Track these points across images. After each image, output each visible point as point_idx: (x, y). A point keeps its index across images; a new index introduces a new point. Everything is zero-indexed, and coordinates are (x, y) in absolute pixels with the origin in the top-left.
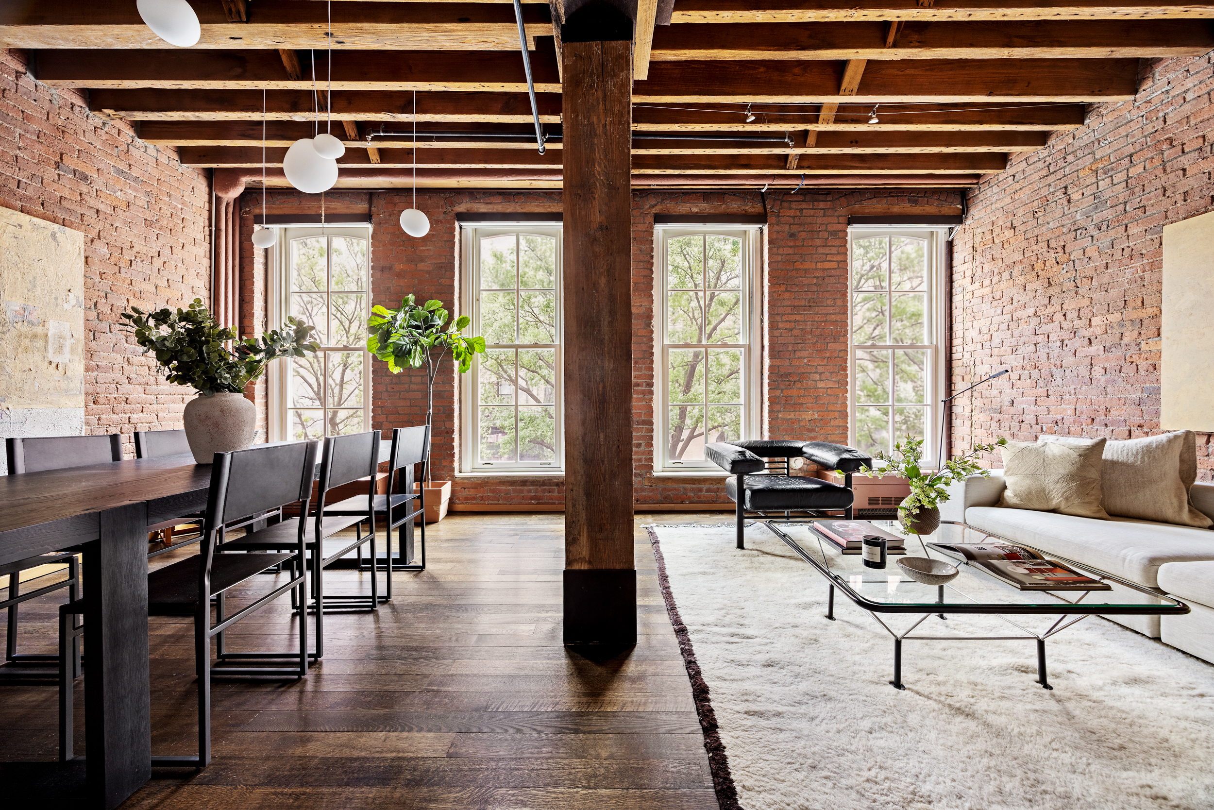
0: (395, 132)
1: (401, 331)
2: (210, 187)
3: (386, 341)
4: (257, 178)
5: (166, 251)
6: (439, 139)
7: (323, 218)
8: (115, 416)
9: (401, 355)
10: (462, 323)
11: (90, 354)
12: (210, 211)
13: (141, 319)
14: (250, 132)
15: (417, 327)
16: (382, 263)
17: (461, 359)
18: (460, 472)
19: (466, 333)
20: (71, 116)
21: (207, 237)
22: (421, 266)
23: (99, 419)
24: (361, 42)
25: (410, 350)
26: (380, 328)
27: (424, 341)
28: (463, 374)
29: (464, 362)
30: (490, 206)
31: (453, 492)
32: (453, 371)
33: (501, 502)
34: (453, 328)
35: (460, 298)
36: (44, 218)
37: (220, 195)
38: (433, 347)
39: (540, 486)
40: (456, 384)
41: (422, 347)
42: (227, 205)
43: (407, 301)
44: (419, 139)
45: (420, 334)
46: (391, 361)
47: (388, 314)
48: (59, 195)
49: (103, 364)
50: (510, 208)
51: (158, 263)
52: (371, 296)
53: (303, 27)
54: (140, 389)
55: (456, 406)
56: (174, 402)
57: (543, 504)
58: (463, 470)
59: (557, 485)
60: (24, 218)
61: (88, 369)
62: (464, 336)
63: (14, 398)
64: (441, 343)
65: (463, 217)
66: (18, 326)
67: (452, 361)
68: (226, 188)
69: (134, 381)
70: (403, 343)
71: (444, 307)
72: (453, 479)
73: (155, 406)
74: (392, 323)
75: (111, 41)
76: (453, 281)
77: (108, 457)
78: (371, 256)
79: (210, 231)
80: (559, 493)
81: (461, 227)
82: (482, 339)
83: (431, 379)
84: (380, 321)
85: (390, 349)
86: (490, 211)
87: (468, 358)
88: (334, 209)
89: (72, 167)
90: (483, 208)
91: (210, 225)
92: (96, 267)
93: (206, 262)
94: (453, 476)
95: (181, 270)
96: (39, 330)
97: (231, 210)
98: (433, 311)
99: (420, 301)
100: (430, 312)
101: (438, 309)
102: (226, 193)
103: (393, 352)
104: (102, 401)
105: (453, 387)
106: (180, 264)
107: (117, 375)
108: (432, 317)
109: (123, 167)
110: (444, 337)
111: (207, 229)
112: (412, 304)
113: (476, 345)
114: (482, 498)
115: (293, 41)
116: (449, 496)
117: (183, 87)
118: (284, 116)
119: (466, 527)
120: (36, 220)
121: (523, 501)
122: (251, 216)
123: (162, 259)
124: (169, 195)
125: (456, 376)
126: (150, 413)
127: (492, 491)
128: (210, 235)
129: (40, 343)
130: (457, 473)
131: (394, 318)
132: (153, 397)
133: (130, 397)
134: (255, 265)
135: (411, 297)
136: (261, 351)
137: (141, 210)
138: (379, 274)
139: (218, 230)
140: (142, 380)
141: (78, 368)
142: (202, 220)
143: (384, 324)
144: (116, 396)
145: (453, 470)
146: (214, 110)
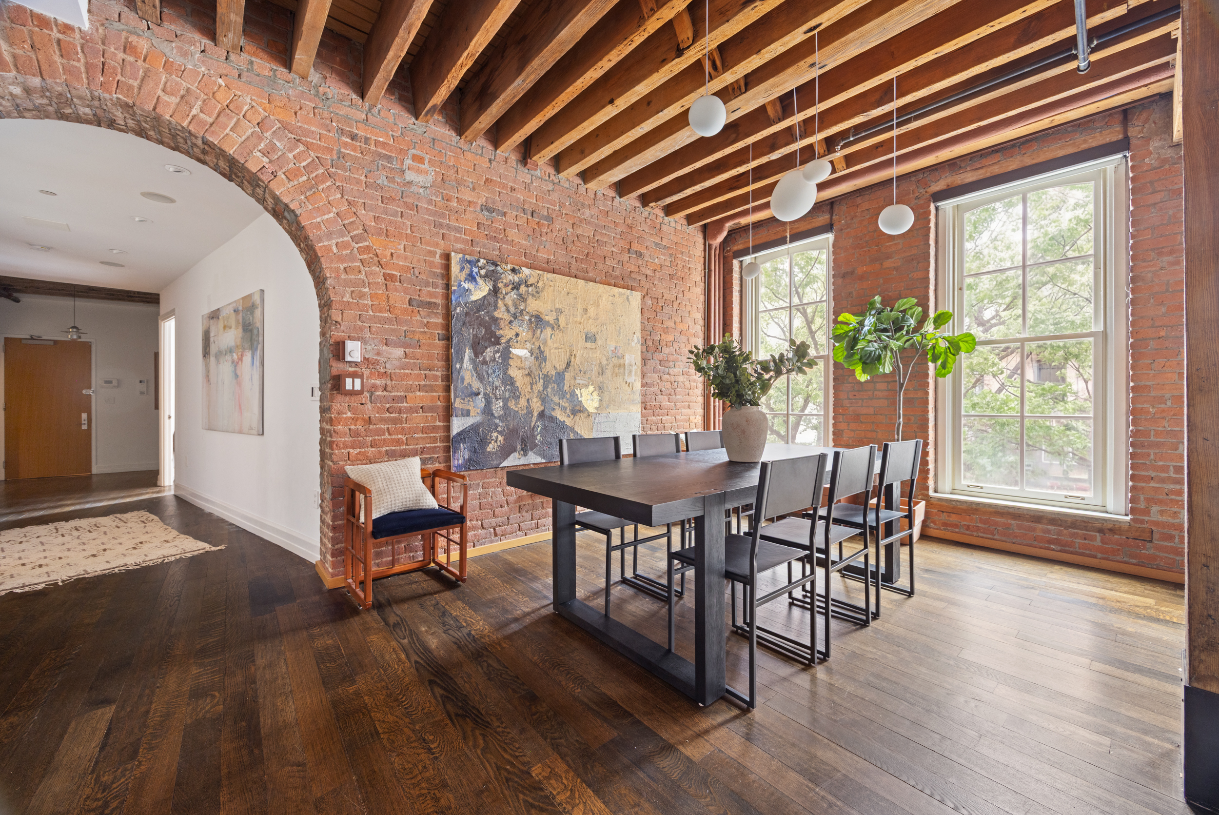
0: (865, 131)
1: (869, 337)
2: (705, 238)
3: (852, 348)
4: (736, 221)
5: (680, 295)
6: (917, 118)
7: (788, 239)
8: (654, 418)
9: (870, 361)
10: (939, 321)
11: (643, 375)
12: (705, 257)
13: (698, 353)
14: (736, 184)
15: (885, 330)
16: (843, 270)
17: (939, 362)
18: (936, 491)
19: (947, 331)
20: (635, 215)
21: (703, 278)
22: (888, 264)
23: (647, 420)
24: (844, 55)
25: (880, 356)
26: (847, 336)
27: (894, 345)
28: (940, 379)
29: (944, 366)
30: (981, 171)
31: (927, 513)
32: (927, 375)
33: (996, 537)
34: (929, 327)
35: (936, 290)
36: (623, 288)
37: (711, 242)
38: (902, 350)
39: (1067, 528)
40: (931, 390)
41: (892, 350)
42: (715, 249)
43: (872, 304)
44: (899, 125)
45: (888, 337)
46: (858, 369)
47: (853, 320)
48: (629, 270)
49: (649, 382)
50: (1013, 164)
51: (676, 305)
52: (832, 304)
53: (790, 71)
54: (666, 398)
55: (931, 415)
56: (684, 408)
57: (1071, 553)
58: (940, 488)
59: (1101, 531)
60: (616, 290)
61: (642, 386)
62: (946, 335)
63: (612, 406)
64: (912, 345)
65: (939, 196)
66: (613, 359)
67: (926, 363)
68: (715, 236)
69: (663, 393)
70: (872, 349)
71: (917, 304)
72: (927, 498)
73: (674, 411)
74: (858, 331)
75: (659, 153)
76: (928, 272)
77: (674, 449)
78: (832, 264)
79: (705, 273)
80: (1102, 541)
81: (937, 208)
82: (971, 335)
83: (901, 385)
84: (846, 328)
85: (857, 357)
86: (981, 177)
87: (950, 360)
88: (797, 228)
89: (635, 250)
90: (969, 177)
91: (705, 269)
92: (646, 315)
93: (702, 298)
94: (928, 495)
95: (689, 308)
96: (621, 361)
97: (717, 252)
98: (904, 311)
99: (888, 302)
100: (901, 312)
101: (910, 308)
102: (715, 240)
103: (860, 359)
104: (648, 407)
105: (927, 393)
106: (688, 303)
107: (655, 389)
108: (904, 316)
109: (658, 241)
110: (918, 338)
111: (703, 272)
112: (878, 306)
113: (961, 344)
114: (968, 528)
115: (781, 88)
116: (922, 518)
117: (696, 168)
118: (763, 160)
119: (949, 559)
120: (621, 290)
121: (1035, 543)
122: (731, 254)
123: (678, 301)
124: (682, 253)
125: (931, 381)
126: (671, 416)
127: (985, 522)
128: (705, 277)
129: (622, 370)
130: (931, 493)
131: (861, 324)
132: (673, 404)
133: (662, 404)
134: (734, 293)
135: (877, 298)
136: (771, 370)
137: (667, 268)
138: (840, 281)
139: (710, 270)
140: (668, 392)
141: (638, 385)
142: (700, 266)
143: (850, 331)
144: (654, 403)
145: (927, 489)
146: (713, 177)
